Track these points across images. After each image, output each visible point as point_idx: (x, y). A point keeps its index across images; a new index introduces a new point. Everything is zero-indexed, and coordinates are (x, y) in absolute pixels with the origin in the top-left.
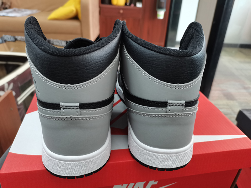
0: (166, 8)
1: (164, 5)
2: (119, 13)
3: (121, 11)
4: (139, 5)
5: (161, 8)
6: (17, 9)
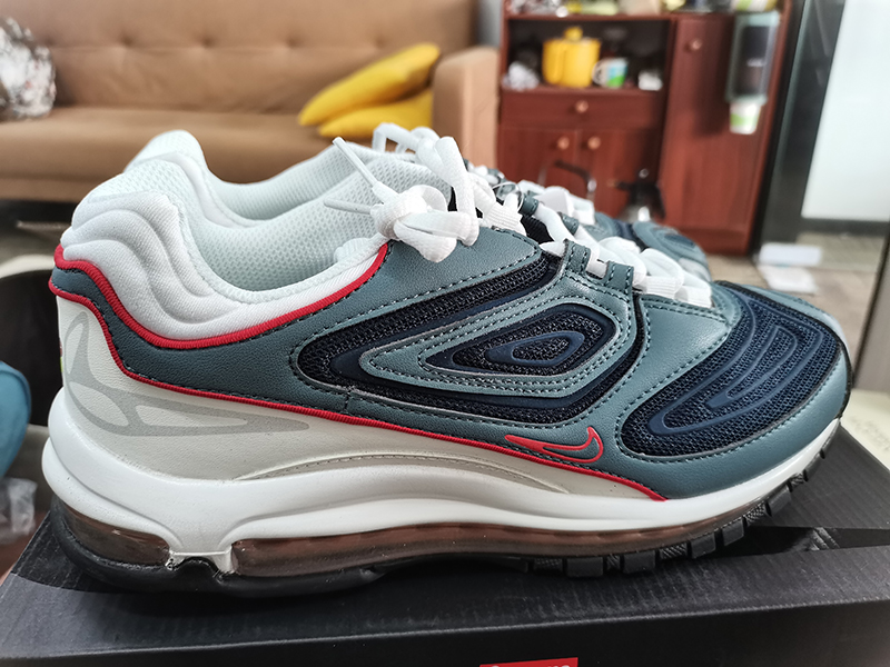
1: (761, 80)
3: (582, 107)
4: (649, 82)
5: (744, 90)
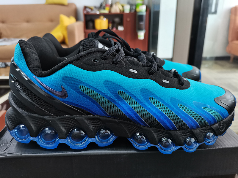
0: (146, 30)
1: (143, 27)
4: (121, 28)
5: (140, 29)
6: (7, 39)
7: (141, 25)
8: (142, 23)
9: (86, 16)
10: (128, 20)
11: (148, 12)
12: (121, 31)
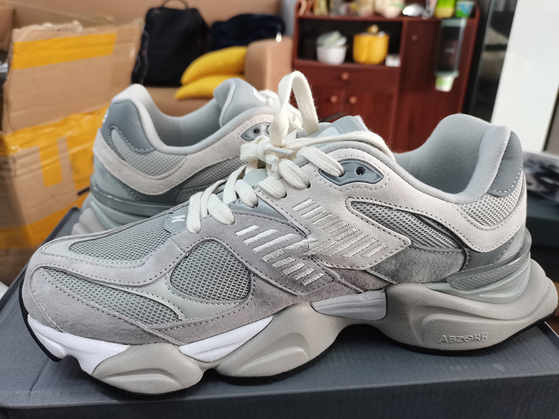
0: (461, 70)
1: (456, 60)
2: (339, 78)
3: (345, 76)
4: (393, 62)
5: (447, 69)
7: (450, 54)
8: (452, 51)
9: (301, 21)
10: (414, 38)
11: (475, 21)
12: (392, 69)
